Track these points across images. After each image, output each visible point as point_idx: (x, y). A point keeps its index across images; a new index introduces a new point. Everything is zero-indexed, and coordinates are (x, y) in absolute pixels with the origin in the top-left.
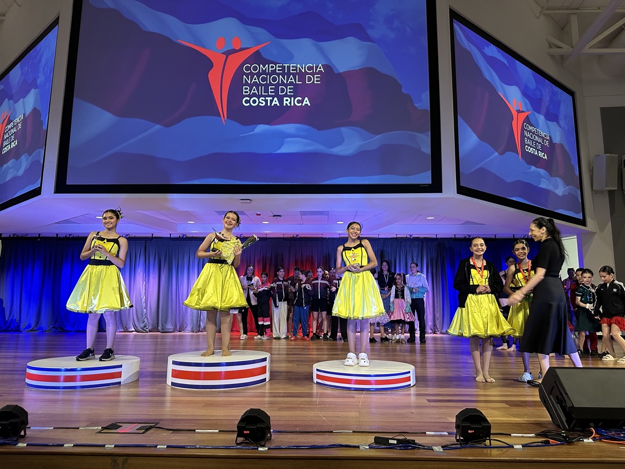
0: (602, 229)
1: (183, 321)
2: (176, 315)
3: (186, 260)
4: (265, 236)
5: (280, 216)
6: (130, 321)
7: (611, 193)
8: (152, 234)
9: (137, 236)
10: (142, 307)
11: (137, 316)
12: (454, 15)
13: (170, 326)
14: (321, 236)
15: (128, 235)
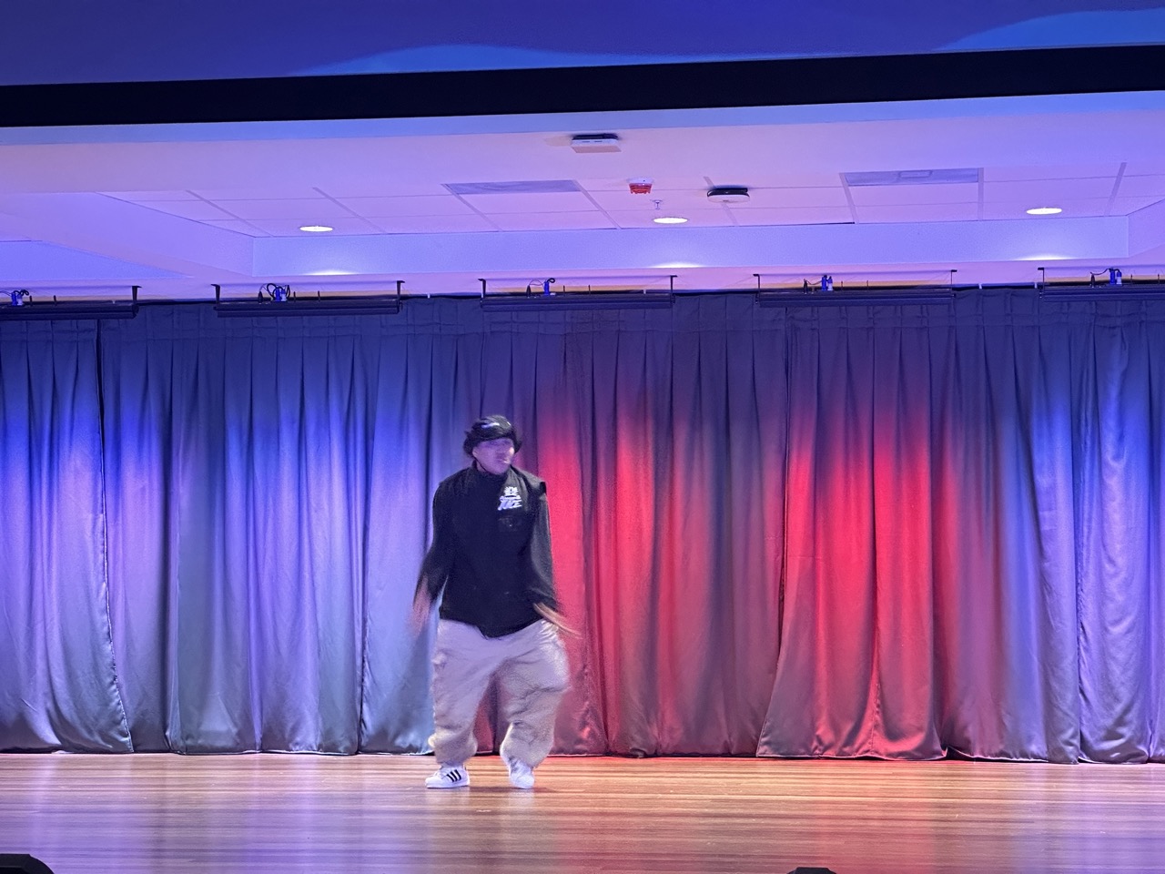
1: (282, 697)
2: (247, 674)
3: (288, 408)
4: (665, 285)
5: (741, 191)
6: (34, 701)
8: (135, 288)
9: (63, 296)
10: (94, 631)
11: (70, 676)
13: (219, 723)
14: (945, 280)
15: (21, 296)
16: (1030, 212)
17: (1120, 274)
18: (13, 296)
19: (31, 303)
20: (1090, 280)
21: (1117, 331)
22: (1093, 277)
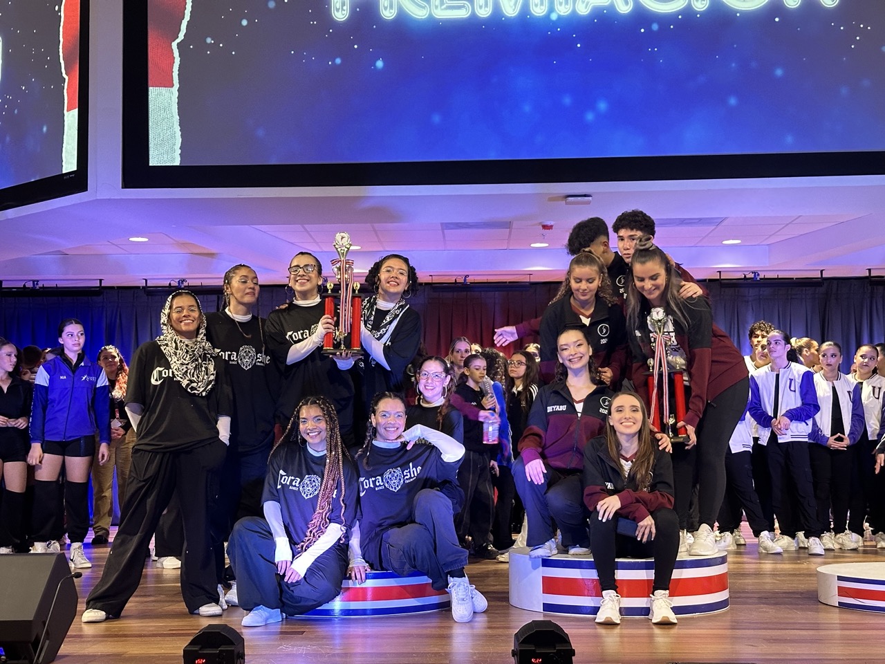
4: (526, 279)
15: (182, 282)
16: (724, 242)
17: (758, 275)
18: (179, 282)
19: (188, 286)
20: (743, 277)
21: (750, 303)
22: (745, 276)
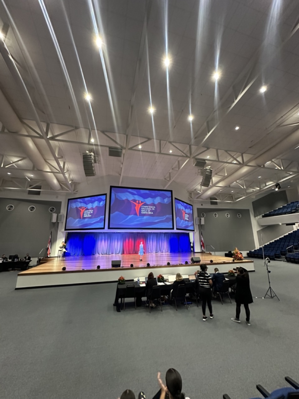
0: (197, 231)
7: (199, 225)
12: (176, 199)
